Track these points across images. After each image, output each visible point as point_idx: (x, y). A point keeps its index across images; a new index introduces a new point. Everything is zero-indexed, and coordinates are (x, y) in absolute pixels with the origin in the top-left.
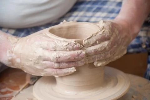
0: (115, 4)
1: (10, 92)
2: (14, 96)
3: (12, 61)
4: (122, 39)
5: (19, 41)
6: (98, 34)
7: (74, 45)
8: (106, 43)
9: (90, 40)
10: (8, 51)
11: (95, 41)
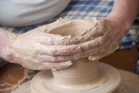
0: (107, 4)
1: (9, 87)
2: (13, 90)
3: (11, 56)
4: (115, 35)
5: (18, 37)
6: (92, 30)
7: (70, 40)
8: (100, 39)
9: (84, 35)
10: (7, 47)
11: (89, 37)
